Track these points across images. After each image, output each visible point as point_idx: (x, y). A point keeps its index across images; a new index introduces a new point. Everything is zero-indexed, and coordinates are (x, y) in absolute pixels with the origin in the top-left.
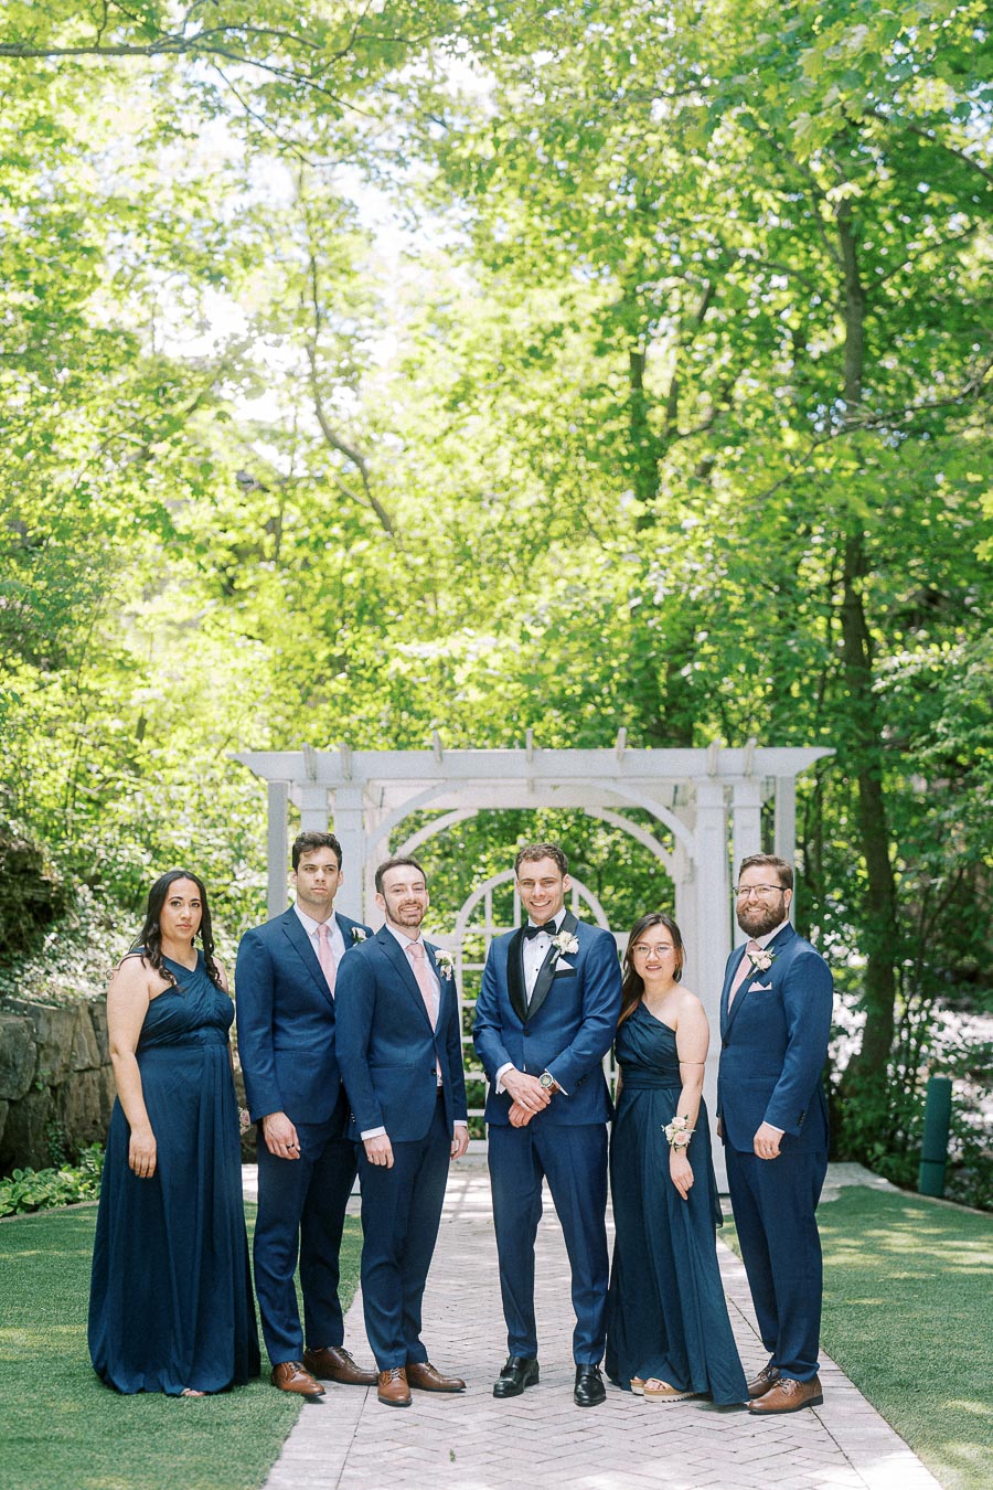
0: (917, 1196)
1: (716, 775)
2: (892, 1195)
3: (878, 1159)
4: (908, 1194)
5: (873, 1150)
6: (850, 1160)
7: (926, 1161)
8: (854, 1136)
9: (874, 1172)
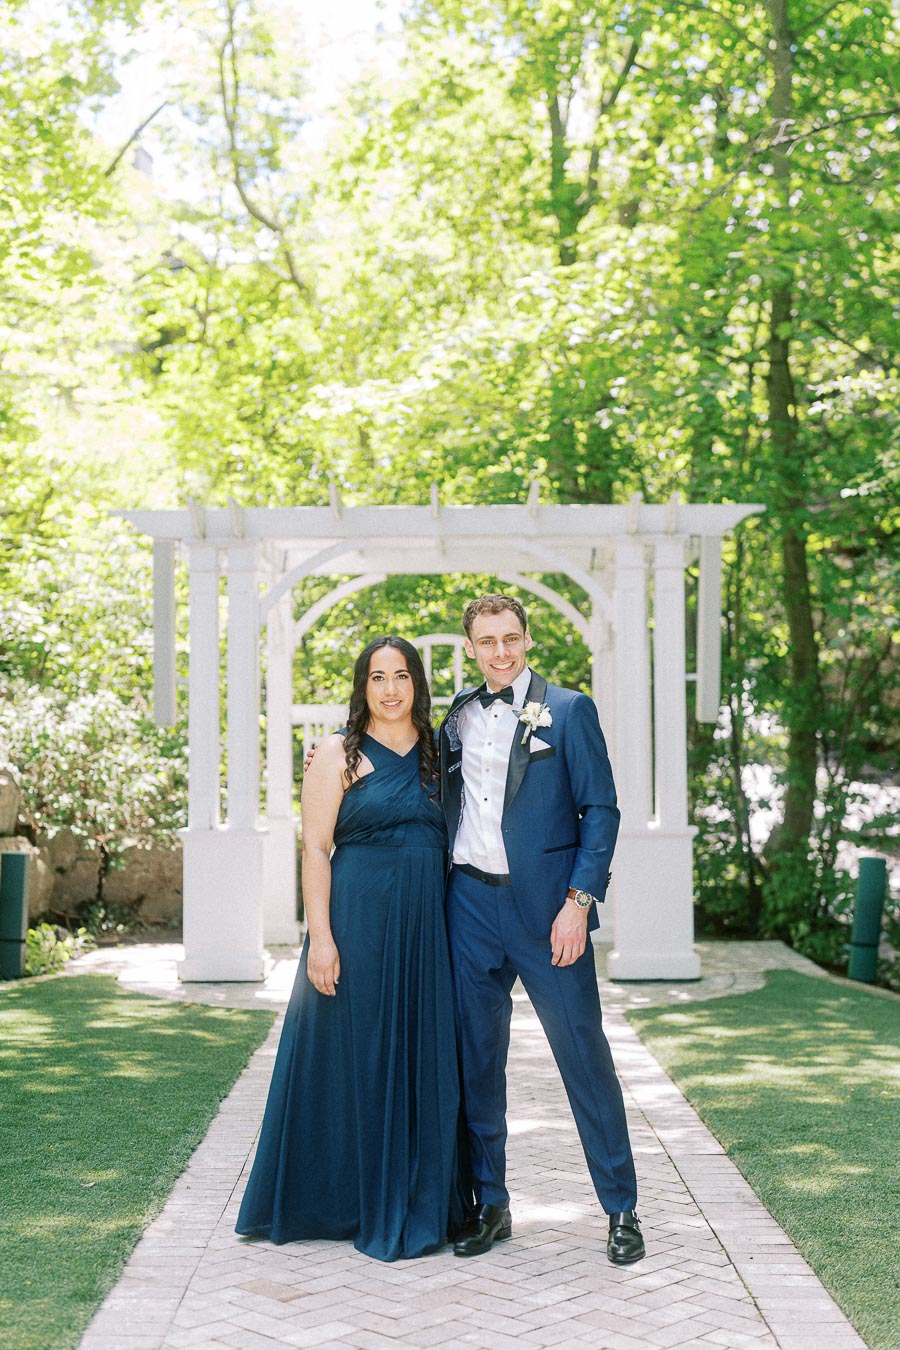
0: (848, 982)
1: (637, 533)
2: (822, 982)
3: (802, 939)
4: (838, 981)
5: (797, 929)
6: (772, 938)
7: (856, 944)
8: (776, 912)
9: (798, 951)
